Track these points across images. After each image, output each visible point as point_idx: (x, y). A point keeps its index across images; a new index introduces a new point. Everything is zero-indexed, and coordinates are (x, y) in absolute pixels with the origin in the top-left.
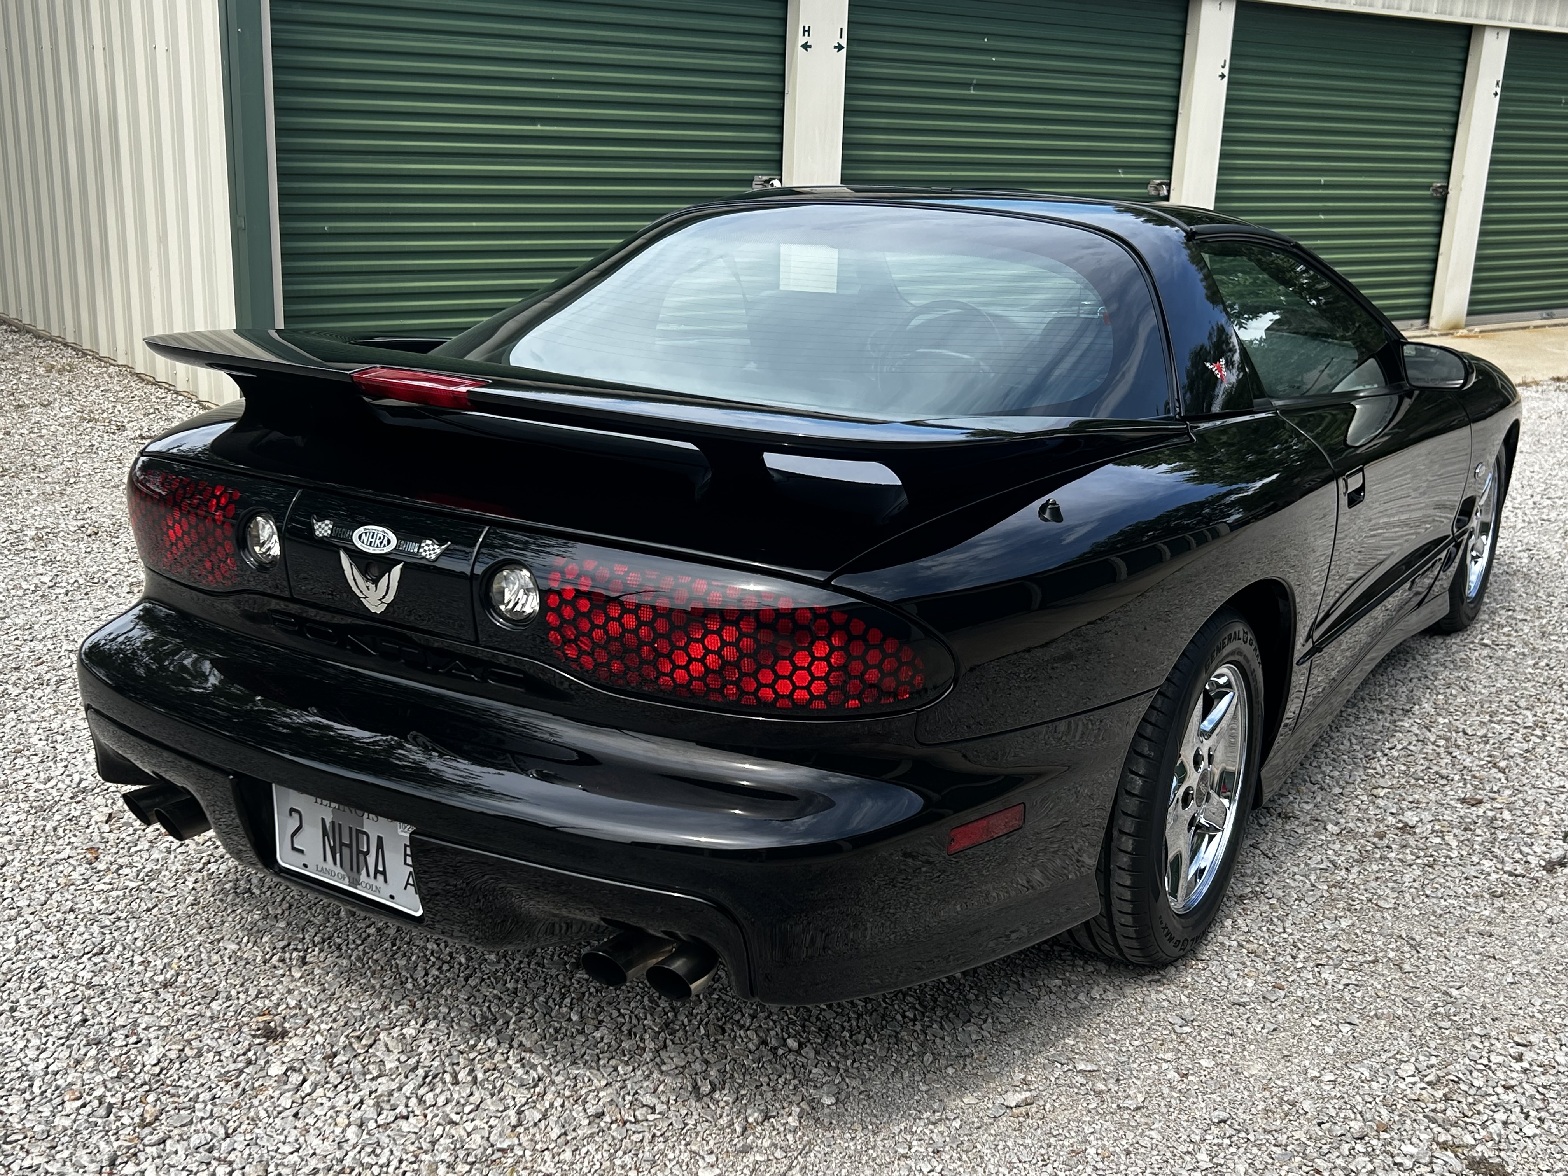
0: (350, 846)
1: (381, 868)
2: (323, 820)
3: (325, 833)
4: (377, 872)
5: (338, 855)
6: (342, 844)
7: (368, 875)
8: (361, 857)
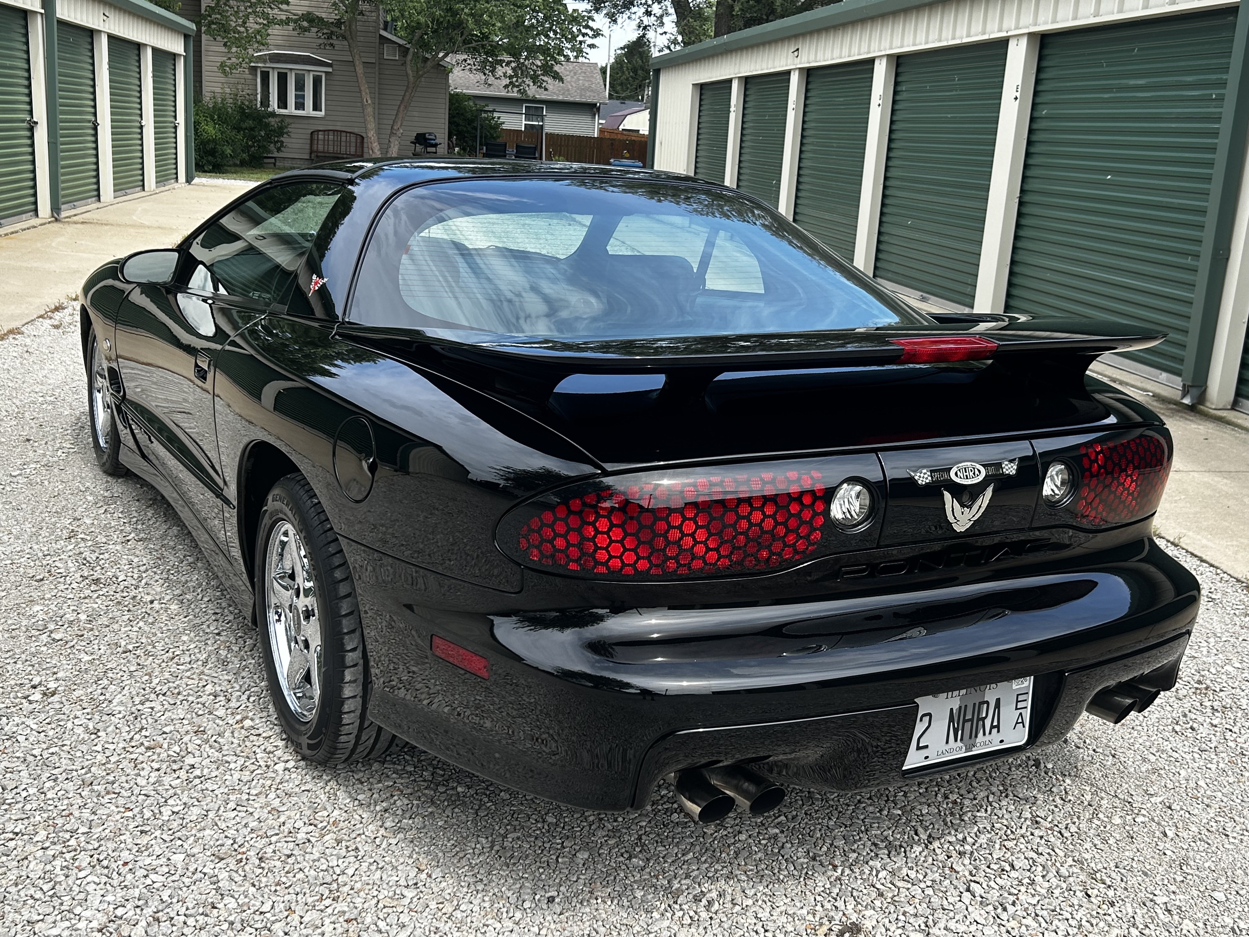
0: (972, 720)
1: (995, 723)
2: (952, 709)
3: (951, 719)
4: (992, 727)
5: (960, 732)
6: (965, 721)
7: (984, 734)
8: (981, 723)
